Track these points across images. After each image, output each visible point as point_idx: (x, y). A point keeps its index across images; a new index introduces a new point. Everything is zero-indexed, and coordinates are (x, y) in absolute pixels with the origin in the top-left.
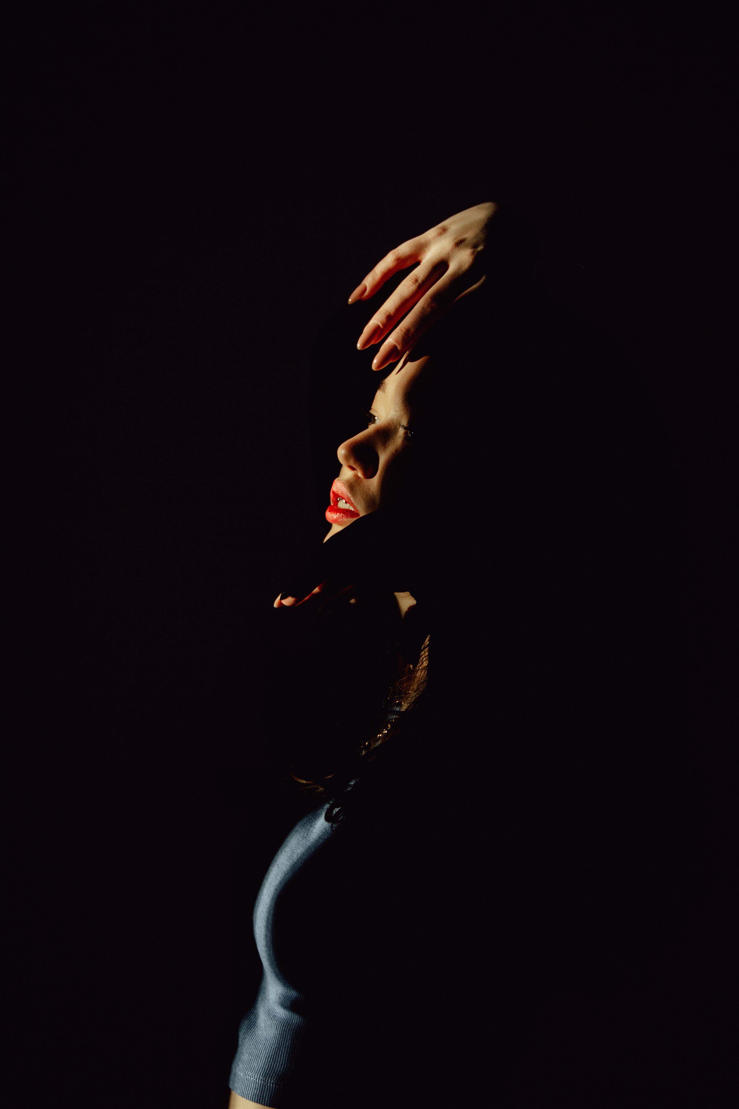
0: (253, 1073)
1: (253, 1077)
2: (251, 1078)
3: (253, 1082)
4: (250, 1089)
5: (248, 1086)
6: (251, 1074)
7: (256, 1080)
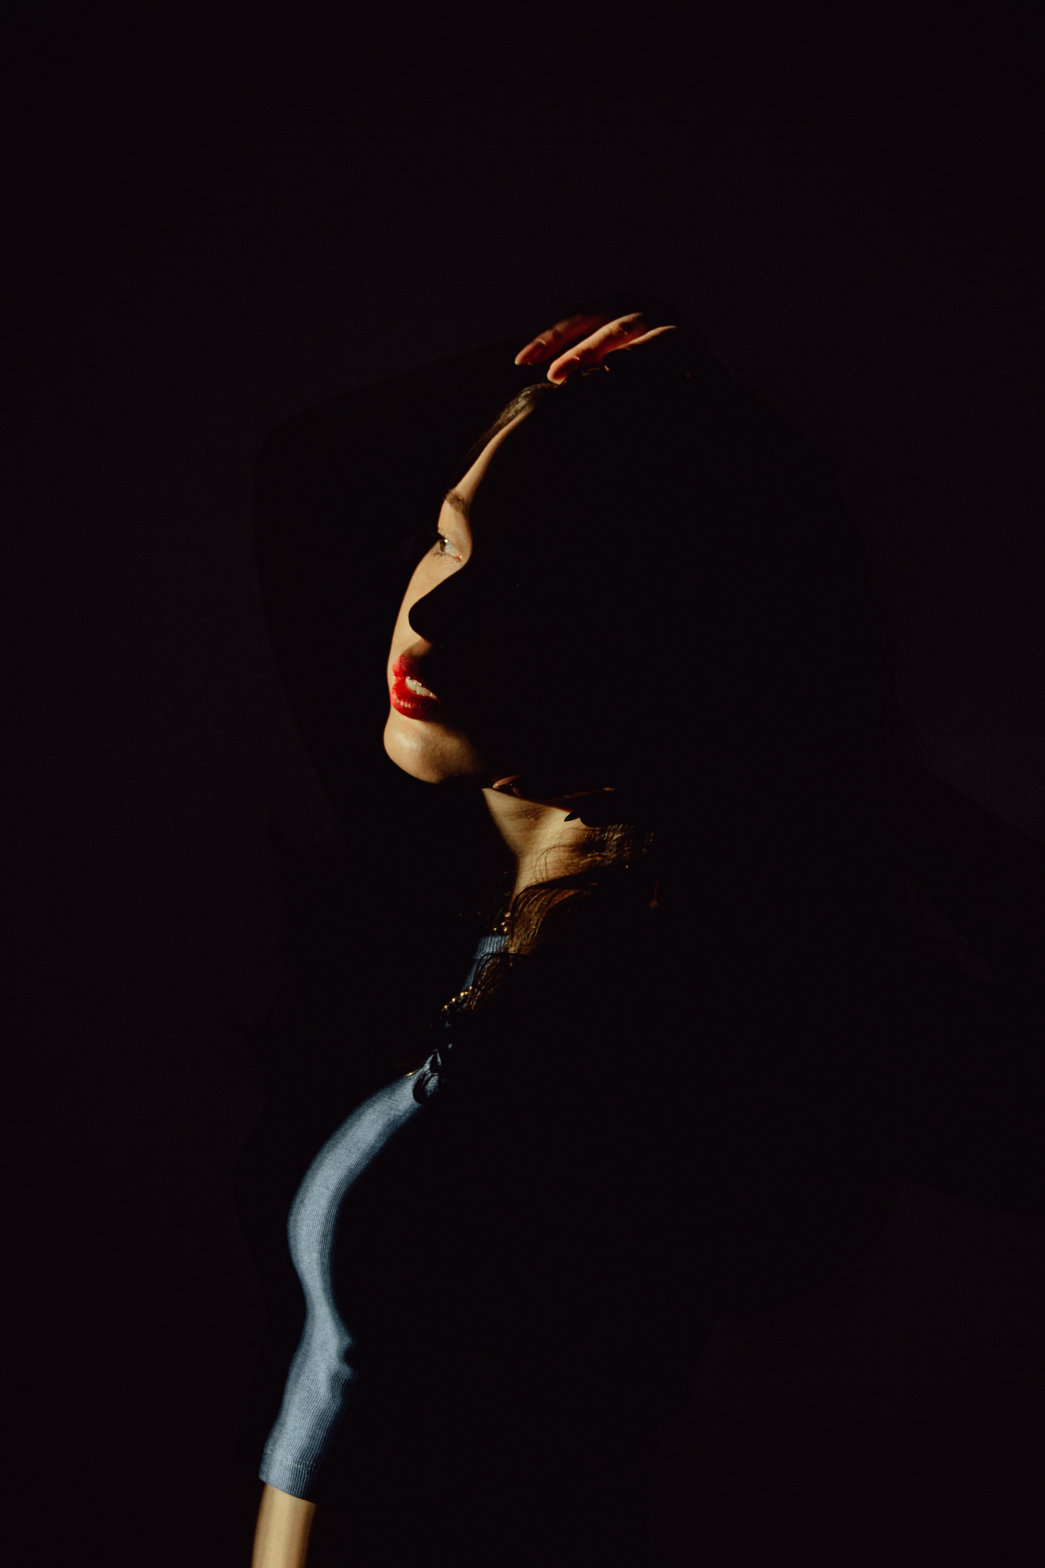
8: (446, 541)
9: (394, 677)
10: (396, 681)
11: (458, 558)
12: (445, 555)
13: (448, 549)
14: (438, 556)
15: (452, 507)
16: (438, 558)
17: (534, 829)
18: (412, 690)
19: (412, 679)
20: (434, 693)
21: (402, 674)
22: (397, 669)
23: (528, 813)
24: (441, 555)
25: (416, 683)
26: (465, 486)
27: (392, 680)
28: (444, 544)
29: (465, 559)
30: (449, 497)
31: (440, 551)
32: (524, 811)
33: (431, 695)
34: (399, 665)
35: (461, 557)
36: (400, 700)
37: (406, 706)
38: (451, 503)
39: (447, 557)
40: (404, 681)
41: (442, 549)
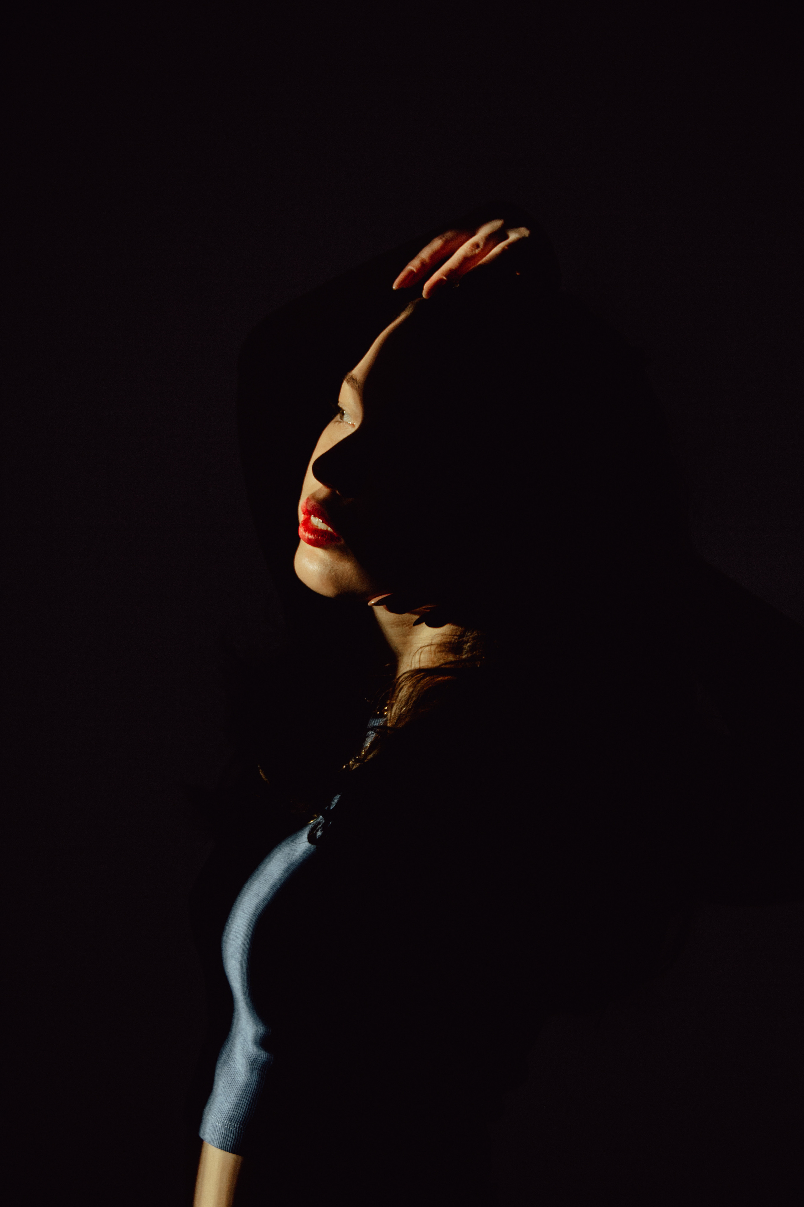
0: (232, 1122)
1: (232, 1127)
2: (230, 1127)
3: (232, 1132)
4: (229, 1139)
5: (227, 1137)
6: (230, 1123)
7: (236, 1129)
8: (345, 412)
9: (303, 515)
10: (304, 517)
11: (353, 425)
12: (343, 422)
13: (346, 418)
14: (337, 423)
15: (349, 385)
16: (338, 425)
17: (409, 635)
18: (315, 525)
19: (315, 516)
20: (331, 527)
21: (308, 513)
22: (304, 509)
23: (404, 623)
24: (340, 422)
25: (318, 520)
26: (359, 370)
27: (301, 517)
28: (343, 414)
29: (357, 425)
30: (348, 377)
31: (340, 420)
32: (401, 621)
33: (329, 529)
34: (305, 506)
35: (355, 424)
36: (305, 532)
37: (310, 537)
38: (348, 382)
39: (344, 423)
40: (309, 518)
41: (342, 418)
